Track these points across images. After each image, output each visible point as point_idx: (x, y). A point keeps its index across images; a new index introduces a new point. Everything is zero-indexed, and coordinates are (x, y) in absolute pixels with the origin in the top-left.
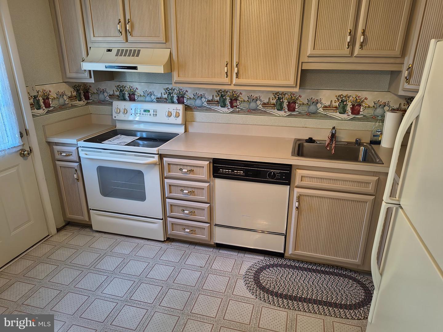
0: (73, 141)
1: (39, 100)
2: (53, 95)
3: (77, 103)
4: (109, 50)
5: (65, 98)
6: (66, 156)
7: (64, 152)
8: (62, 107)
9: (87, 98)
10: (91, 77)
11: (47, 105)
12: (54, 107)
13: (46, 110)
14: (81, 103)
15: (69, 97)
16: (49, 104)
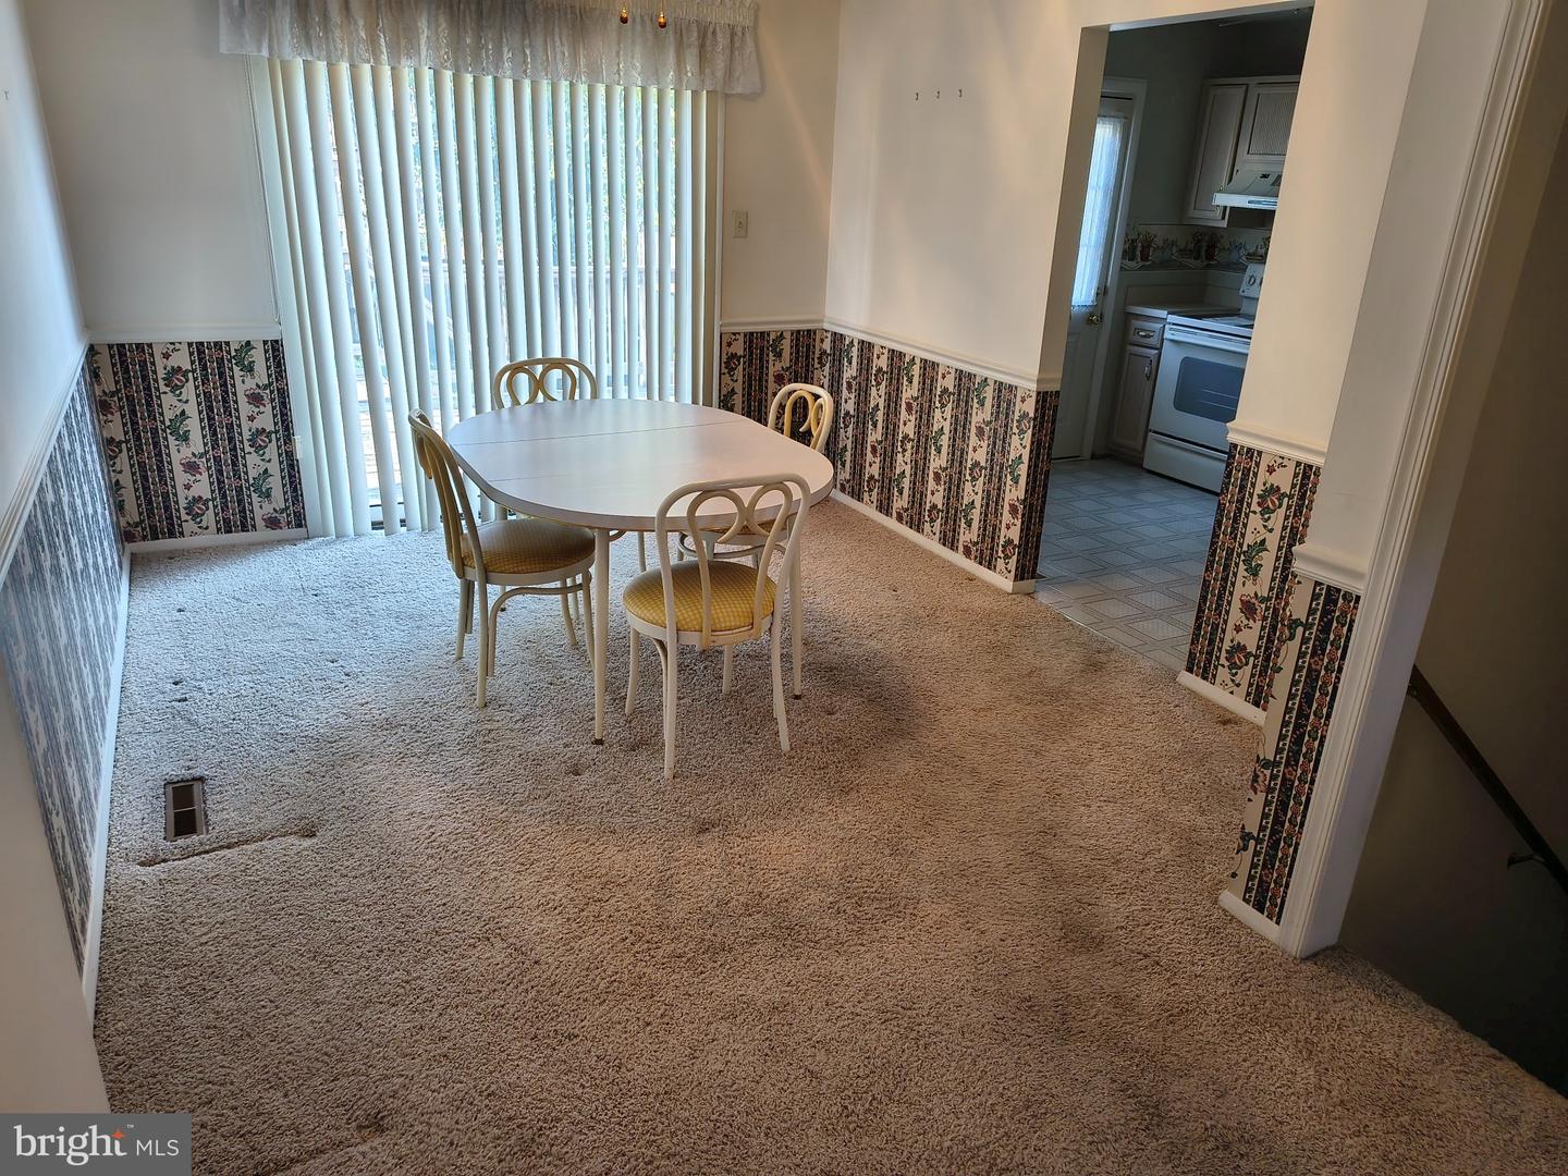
0: (1162, 313)
1: (1136, 246)
2: (1159, 242)
3: (1191, 262)
4: (1265, 176)
5: (1174, 249)
6: (1144, 336)
7: (1143, 330)
8: (1165, 264)
9: (1210, 257)
10: (1223, 218)
11: (1145, 257)
12: (1154, 262)
13: (1141, 264)
14: (1198, 263)
15: (1181, 250)
16: (1148, 255)
